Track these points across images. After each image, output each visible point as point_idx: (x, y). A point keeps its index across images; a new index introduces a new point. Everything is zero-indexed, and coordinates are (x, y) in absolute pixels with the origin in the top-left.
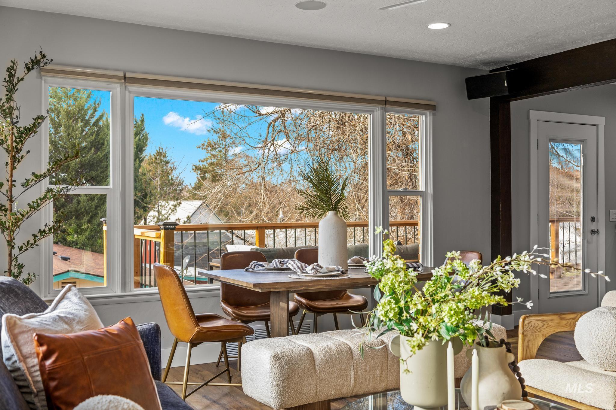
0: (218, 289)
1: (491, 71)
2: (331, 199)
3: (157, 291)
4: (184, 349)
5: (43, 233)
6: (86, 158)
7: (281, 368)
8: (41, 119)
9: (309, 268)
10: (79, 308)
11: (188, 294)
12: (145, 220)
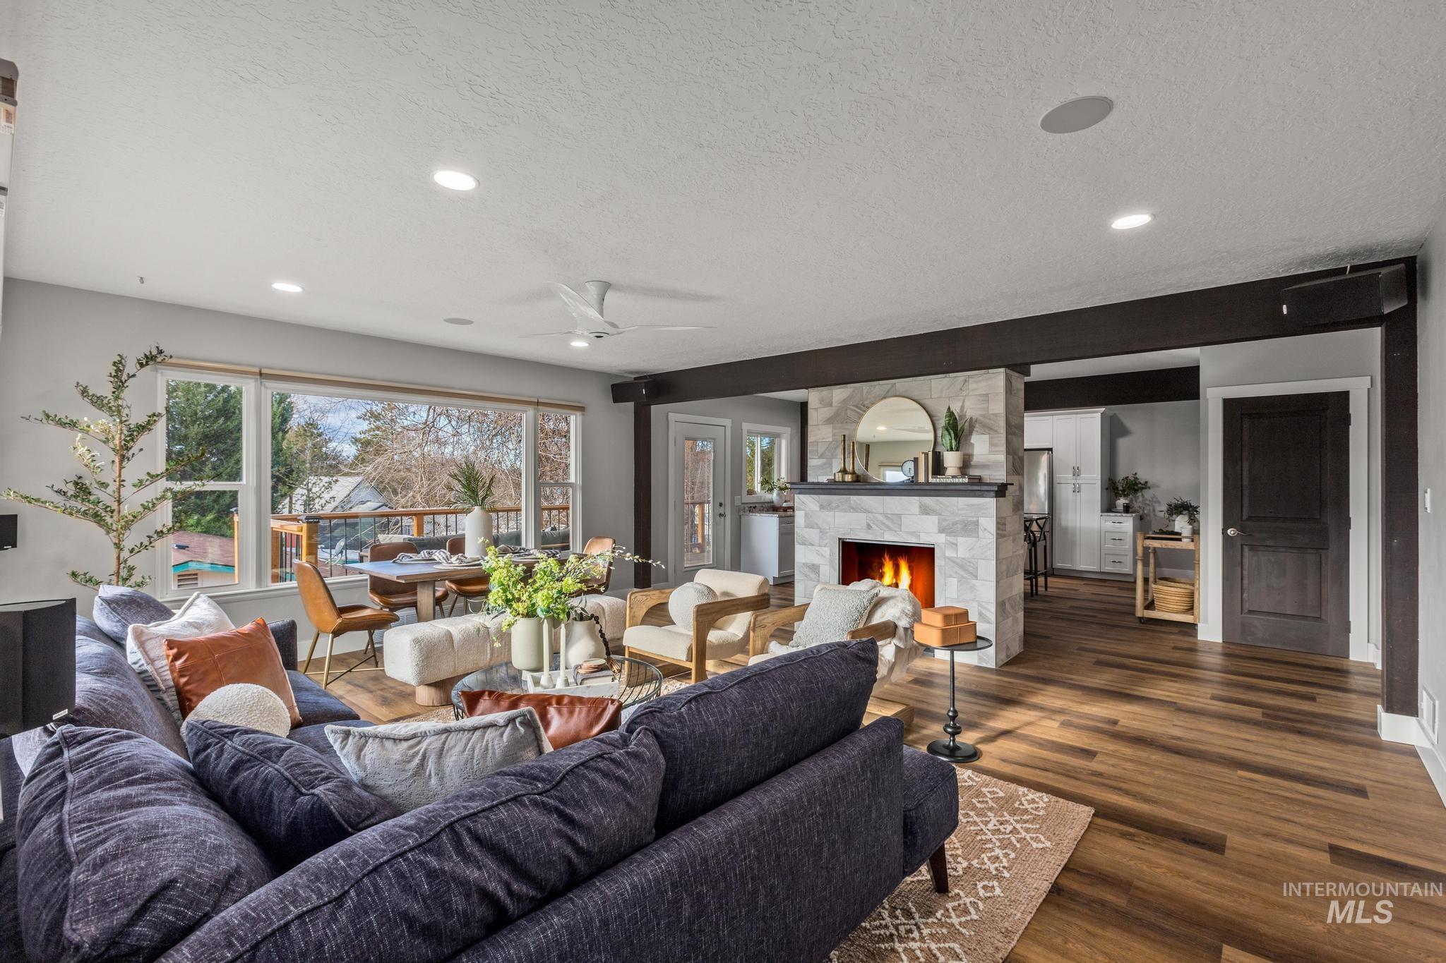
0: (367, 580)
1: (635, 379)
2: (477, 495)
3: (297, 585)
4: (325, 640)
5: (160, 534)
6: (211, 428)
7: (421, 650)
8: (157, 416)
9: (454, 559)
10: (207, 612)
11: (329, 587)
12: (291, 498)
